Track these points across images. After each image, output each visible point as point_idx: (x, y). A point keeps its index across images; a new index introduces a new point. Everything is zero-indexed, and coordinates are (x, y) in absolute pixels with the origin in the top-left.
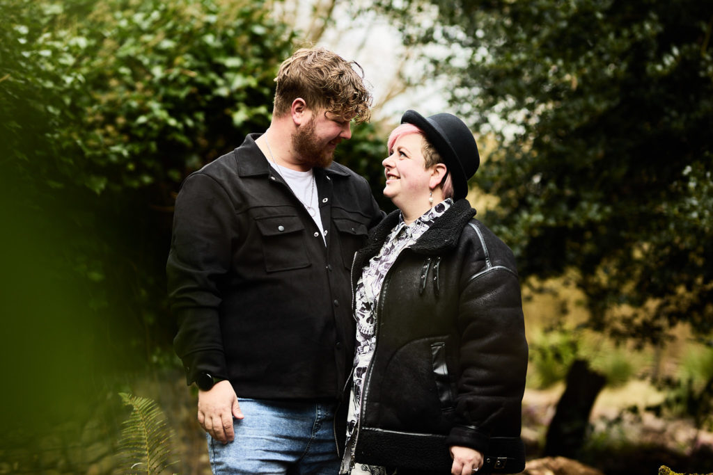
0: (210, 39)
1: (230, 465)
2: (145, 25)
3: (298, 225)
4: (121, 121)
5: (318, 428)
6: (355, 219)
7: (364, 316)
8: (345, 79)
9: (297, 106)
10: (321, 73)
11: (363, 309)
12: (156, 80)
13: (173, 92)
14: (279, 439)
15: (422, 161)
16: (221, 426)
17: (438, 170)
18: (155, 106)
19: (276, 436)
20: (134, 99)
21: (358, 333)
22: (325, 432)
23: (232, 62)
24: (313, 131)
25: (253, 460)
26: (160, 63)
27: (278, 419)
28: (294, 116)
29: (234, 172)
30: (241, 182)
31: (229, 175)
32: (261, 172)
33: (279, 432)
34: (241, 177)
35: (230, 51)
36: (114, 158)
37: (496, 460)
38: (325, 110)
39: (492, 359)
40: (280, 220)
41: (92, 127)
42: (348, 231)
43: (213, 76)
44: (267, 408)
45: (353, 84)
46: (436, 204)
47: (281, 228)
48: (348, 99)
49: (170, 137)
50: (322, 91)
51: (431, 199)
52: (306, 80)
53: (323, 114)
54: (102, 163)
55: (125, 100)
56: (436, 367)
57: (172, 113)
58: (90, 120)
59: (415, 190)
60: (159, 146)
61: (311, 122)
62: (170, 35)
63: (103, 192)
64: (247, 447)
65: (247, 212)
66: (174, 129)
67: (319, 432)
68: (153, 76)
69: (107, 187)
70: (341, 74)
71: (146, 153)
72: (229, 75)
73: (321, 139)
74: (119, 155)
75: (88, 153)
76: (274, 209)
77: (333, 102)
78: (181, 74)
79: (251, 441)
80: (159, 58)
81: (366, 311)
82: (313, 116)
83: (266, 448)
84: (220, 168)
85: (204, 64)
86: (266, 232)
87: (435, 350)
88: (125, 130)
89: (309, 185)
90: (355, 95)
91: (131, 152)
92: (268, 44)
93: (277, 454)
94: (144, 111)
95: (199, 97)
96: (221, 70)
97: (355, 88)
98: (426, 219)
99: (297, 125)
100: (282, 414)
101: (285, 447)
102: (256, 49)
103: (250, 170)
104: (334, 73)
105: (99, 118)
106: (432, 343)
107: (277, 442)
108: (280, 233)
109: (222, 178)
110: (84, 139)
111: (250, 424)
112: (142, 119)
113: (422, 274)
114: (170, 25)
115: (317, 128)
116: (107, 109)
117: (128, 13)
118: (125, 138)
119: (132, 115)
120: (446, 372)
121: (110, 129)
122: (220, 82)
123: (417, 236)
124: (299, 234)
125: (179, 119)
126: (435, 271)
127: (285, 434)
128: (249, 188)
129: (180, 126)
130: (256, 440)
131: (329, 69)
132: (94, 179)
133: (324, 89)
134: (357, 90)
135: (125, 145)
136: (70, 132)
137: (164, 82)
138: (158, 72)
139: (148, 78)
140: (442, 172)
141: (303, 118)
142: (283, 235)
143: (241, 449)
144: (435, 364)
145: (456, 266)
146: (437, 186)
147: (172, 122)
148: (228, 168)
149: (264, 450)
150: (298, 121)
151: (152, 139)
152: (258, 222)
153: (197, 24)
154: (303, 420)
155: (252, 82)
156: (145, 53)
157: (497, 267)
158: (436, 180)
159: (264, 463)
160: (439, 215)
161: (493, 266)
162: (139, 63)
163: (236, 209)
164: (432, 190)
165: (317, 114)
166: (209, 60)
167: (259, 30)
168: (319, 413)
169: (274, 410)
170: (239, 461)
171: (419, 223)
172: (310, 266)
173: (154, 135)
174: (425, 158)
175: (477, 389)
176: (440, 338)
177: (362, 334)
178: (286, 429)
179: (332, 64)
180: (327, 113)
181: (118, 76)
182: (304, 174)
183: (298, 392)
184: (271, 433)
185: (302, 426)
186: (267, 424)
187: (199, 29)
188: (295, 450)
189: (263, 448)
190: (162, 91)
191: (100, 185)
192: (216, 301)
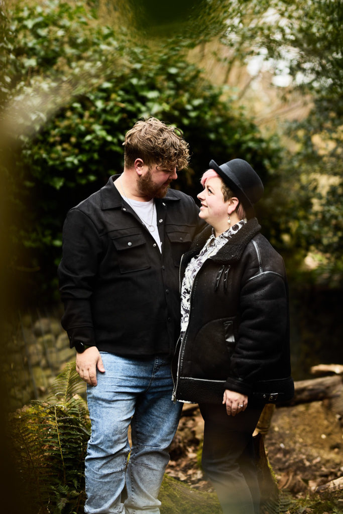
0: (134, 81)
1: (95, 395)
2: (93, 71)
3: (142, 240)
4: (73, 140)
5: (157, 370)
6: (183, 231)
7: (185, 297)
8: (167, 143)
9: (138, 163)
10: (151, 141)
11: (185, 292)
12: (98, 110)
13: (110, 118)
14: (128, 378)
15: (222, 196)
16: (88, 376)
17: (233, 201)
18: (97, 128)
19: (127, 377)
20: (83, 124)
21: (182, 309)
22: (162, 373)
23: (152, 95)
24: (150, 179)
25: (110, 392)
26: (102, 98)
27: (128, 365)
28: (137, 170)
29: (98, 207)
30: (102, 214)
31: (95, 210)
32: (116, 205)
33: (129, 374)
34: (103, 210)
35: (152, 87)
36: (69, 165)
37: (270, 395)
38: (156, 165)
39: (257, 333)
40: (129, 238)
41: (54, 145)
42: (177, 241)
43: (138, 105)
44: (121, 359)
45: (174, 146)
46: (233, 224)
47: (129, 244)
48: (171, 156)
49: (107, 149)
50: (153, 154)
51: (229, 221)
52: (142, 147)
53: (155, 168)
54: (61, 168)
55: (77, 125)
56: (227, 338)
57: (109, 132)
58: (52, 140)
59: (219, 215)
60: (99, 155)
61: (148, 173)
62: (108, 79)
63: (62, 188)
64: (106, 383)
65: (107, 234)
66: (112, 143)
67: (158, 373)
68: (96, 107)
69: (65, 184)
70: (165, 140)
71: (91, 160)
72: (149, 104)
73: (156, 184)
74: (72, 163)
75: (51, 163)
76: (125, 231)
77: (161, 160)
78: (115, 106)
79: (109, 380)
80: (101, 94)
81: (187, 294)
82: (149, 169)
83: (119, 384)
84: (89, 205)
85: (132, 97)
86: (119, 248)
87: (226, 326)
88: (77, 145)
89: (151, 210)
90: (176, 153)
91: (80, 161)
92: (179, 79)
93: (126, 388)
94: (89, 131)
95: (129, 120)
96: (144, 100)
97: (175, 148)
98: (226, 235)
99: (140, 176)
100: (131, 362)
101: (133, 384)
102: (171, 84)
103: (109, 204)
104: (160, 141)
105: (58, 139)
106: (224, 322)
107: (127, 380)
108: (128, 247)
109: (90, 212)
110: (49, 153)
111: (110, 369)
112: (88, 138)
113: (218, 277)
114: (109, 72)
115: (152, 177)
116: (64, 131)
117: (81, 62)
118: (76, 151)
119: (82, 135)
120: (234, 341)
121: (66, 146)
122: (143, 108)
123: (220, 246)
124: (142, 246)
125: (114, 136)
126: (225, 274)
127: (133, 375)
128: (108, 218)
129: (115, 140)
130: (112, 379)
131: (156, 138)
132: (56, 179)
133: (154, 152)
134: (176, 150)
135: (76, 156)
136: (40, 148)
137: (104, 110)
138: (100, 104)
139: (93, 109)
140: (236, 203)
141: (143, 171)
142: (131, 248)
143: (103, 385)
144: (226, 336)
145: (239, 271)
146: (233, 212)
147: (109, 138)
148: (94, 204)
149: (118, 386)
150: (140, 172)
151: (95, 151)
152: (114, 241)
153: (127, 71)
154: (146, 366)
155: (167, 107)
156: (91, 92)
157: (266, 272)
158: (232, 208)
159: (117, 394)
160: (235, 232)
161: (263, 272)
162: (88, 99)
163: (99, 233)
164: (230, 215)
165: (151, 168)
166: (136, 94)
167: (173, 71)
168: (157, 362)
169: (126, 360)
170: (100, 392)
171: (222, 238)
172: (150, 268)
173: (97, 148)
174: (224, 194)
175: (245, 353)
176: (230, 318)
177: (184, 309)
178: (134, 372)
179: (158, 134)
180: (158, 168)
181: (73, 109)
182: (147, 203)
183: (141, 351)
184: (122, 374)
185: (145, 370)
186: (120, 369)
187: (128, 74)
188: (141, 385)
189: (117, 384)
190: (104, 116)
191: (59, 184)
192: (88, 294)
